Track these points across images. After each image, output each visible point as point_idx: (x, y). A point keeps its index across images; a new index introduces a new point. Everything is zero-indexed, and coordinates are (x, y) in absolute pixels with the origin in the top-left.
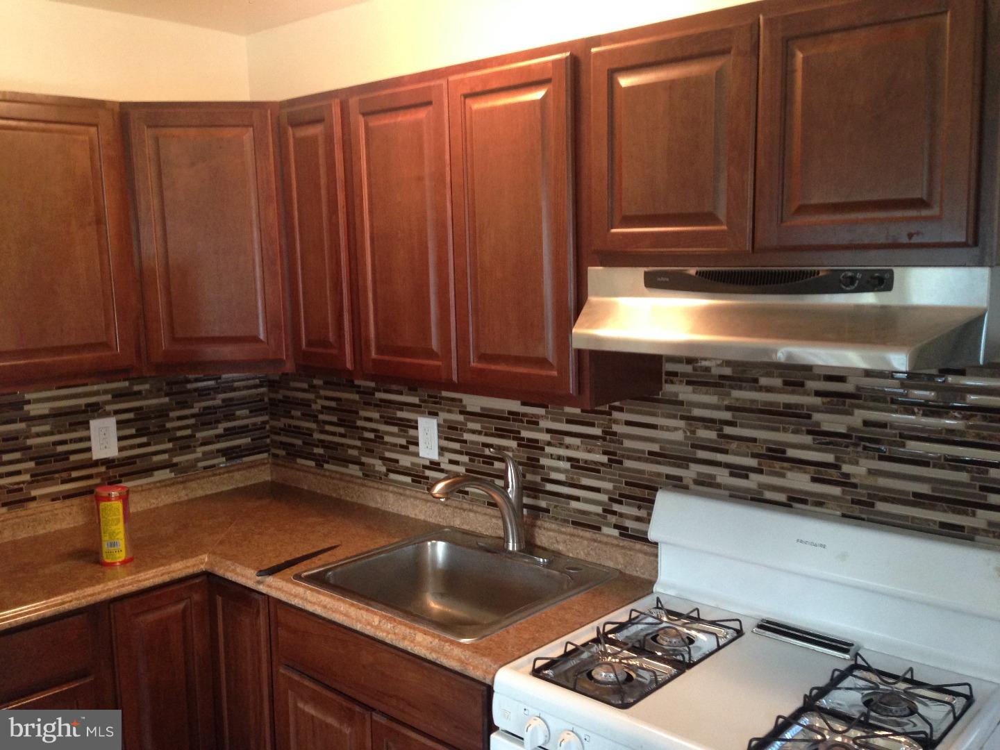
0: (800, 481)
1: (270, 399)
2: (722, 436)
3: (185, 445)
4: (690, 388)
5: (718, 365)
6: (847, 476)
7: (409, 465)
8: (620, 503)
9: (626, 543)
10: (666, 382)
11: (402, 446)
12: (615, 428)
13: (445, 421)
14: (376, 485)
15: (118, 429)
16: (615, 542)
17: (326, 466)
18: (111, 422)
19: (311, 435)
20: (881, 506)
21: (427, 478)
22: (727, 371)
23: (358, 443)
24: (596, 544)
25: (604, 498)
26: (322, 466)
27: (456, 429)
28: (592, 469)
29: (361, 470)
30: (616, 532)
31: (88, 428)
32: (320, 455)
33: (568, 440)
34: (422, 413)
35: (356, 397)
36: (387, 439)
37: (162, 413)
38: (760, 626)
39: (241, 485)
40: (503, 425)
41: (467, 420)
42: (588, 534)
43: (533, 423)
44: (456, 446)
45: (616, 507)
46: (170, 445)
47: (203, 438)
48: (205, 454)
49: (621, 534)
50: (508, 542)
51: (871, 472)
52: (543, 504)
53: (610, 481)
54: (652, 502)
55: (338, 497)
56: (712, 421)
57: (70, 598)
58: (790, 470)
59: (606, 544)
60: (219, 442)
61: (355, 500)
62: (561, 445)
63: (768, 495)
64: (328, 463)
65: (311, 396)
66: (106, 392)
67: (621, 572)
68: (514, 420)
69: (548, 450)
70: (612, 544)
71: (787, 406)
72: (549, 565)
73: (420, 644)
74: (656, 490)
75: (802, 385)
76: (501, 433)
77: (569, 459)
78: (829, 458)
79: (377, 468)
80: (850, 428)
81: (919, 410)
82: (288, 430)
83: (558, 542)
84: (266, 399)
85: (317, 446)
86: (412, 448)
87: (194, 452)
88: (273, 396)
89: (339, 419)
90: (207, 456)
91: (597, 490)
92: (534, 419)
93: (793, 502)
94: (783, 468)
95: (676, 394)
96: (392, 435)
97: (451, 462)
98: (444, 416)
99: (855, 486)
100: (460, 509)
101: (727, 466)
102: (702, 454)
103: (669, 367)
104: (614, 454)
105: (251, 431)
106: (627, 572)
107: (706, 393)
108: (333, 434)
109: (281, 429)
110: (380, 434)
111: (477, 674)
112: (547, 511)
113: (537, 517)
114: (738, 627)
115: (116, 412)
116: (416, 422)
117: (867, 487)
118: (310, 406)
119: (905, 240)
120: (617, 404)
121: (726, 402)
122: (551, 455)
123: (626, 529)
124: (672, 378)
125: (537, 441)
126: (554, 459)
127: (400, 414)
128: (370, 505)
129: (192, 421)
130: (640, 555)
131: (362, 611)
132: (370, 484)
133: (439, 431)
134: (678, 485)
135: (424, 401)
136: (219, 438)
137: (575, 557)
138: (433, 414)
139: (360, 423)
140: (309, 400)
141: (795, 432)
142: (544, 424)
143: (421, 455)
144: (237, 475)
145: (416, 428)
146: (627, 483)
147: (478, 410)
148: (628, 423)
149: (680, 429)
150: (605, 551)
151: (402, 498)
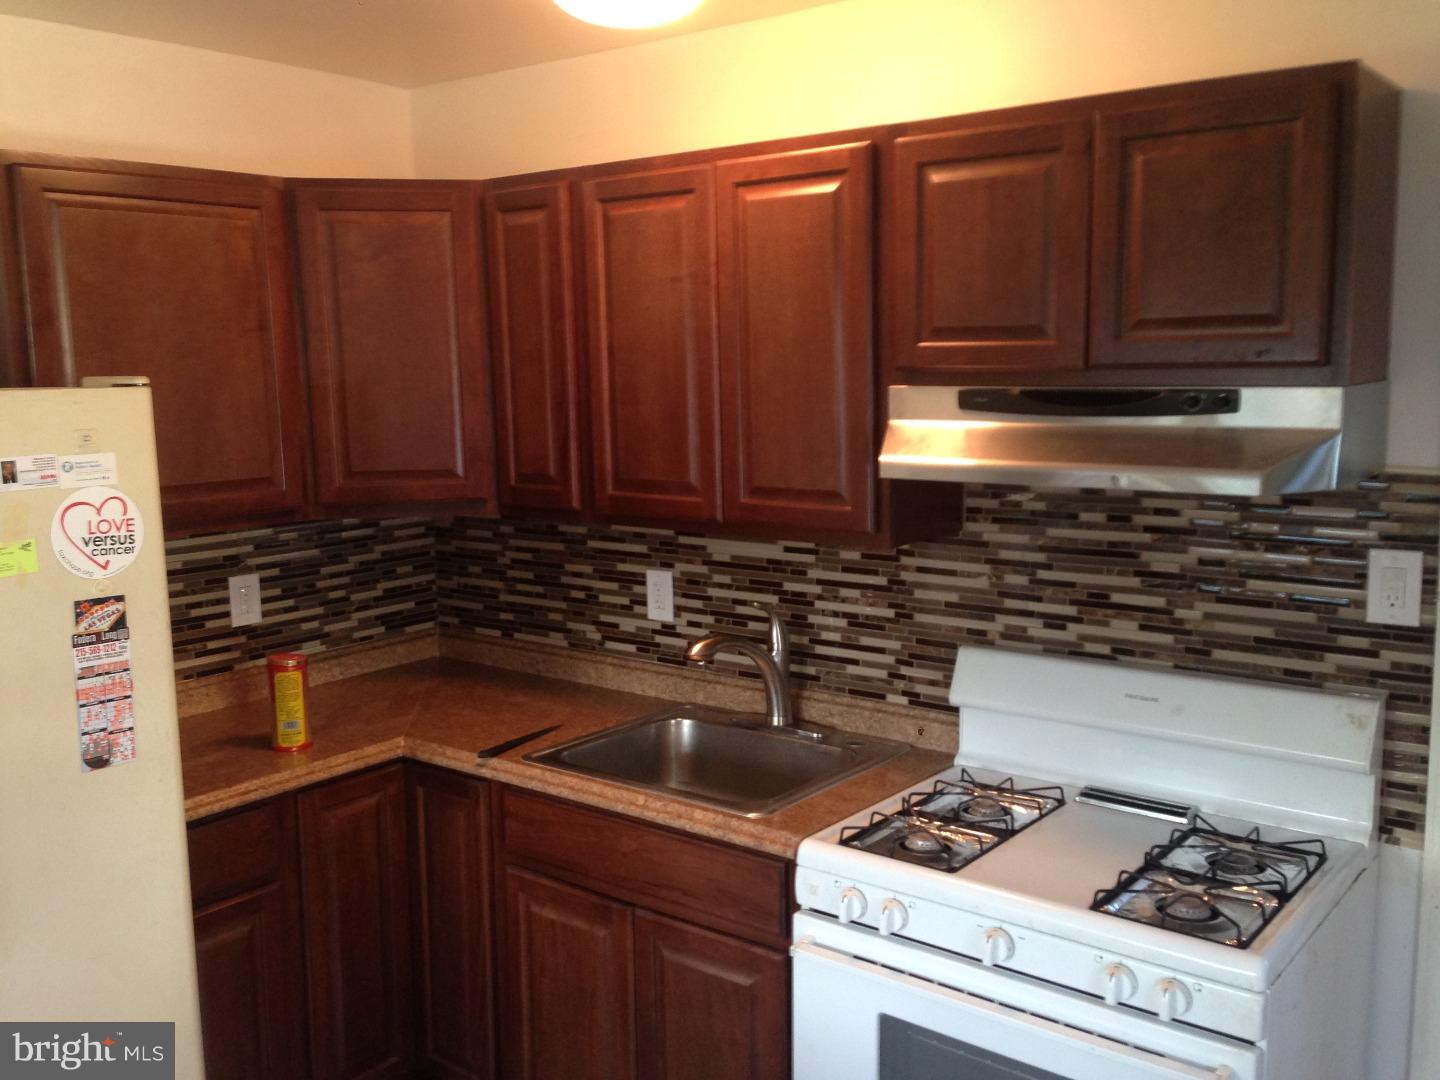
0: (1125, 629)
1: (437, 552)
2: (1034, 581)
3: (338, 610)
4: (996, 527)
5: (1031, 500)
6: (1180, 621)
7: (633, 630)
8: (910, 664)
9: (918, 711)
10: (968, 520)
11: (623, 607)
12: (904, 576)
13: (683, 573)
14: (588, 657)
15: (263, 588)
16: (904, 711)
17: (517, 635)
18: (253, 579)
19: (496, 597)
20: (1219, 654)
21: (658, 645)
22: (1041, 506)
23: (563, 605)
24: (880, 715)
25: (890, 659)
26: (512, 636)
27: (697, 583)
28: (875, 626)
29: (566, 638)
30: (904, 700)
31: (226, 588)
32: (508, 621)
33: (844, 592)
34: (652, 565)
35: (560, 547)
36: (603, 598)
37: (312, 568)
38: (1084, 794)
39: (405, 661)
40: (762, 575)
41: (712, 572)
42: (869, 703)
43: (799, 573)
44: (698, 604)
45: (904, 670)
46: (319, 611)
47: (360, 602)
48: (361, 621)
49: (911, 702)
50: (772, 716)
51: (1208, 616)
52: (811, 670)
53: (898, 639)
54: (952, 662)
55: (536, 673)
56: (1025, 564)
57: (255, 787)
58: (1115, 617)
59: (893, 714)
60: (377, 607)
61: (560, 675)
62: (836, 598)
63: (1089, 647)
64: (520, 631)
65: (495, 547)
66: (246, 542)
67: (912, 746)
68: (775, 570)
69: (819, 604)
70: (900, 714)
71: (1112, 544)
72: (823, 741)
73: (700, 822)
74: (954, 647)
75: (1128, 519)
76: (757, 586)
77: (845, 615)
78: (1159, 602)
79: (589, 635)
80: (1182, 568)
81: (1261, 545)
82: (464, 591)
83: (831, 715)
84: (433, 553)
85: (505, 611)
86: (638, 609)
87: (348, 619)
88: (441, 547)
89: (536, 576)
90: (364, 624)
91: (881, 651)
92: (800, 568)
93: (1119, 653)
94: (1106, 616)
95: (980, 534)
96: (610, 594)
97: (691, 624)
98: (681, 567)
99: (1188, 633)
100: (704, 681)
101: (1041, 615)
102: (1010, 603)
103: (970, 502)
104: (902, 606)
105: (416, 592)
106: (920, 746)
107: (1016, 532)
108: (528, 594)
109: (453, 591)
110: (593, 593)
111: (774, 849)
112: (816, 678)
113: (802, 687)
114: (1059, 796)
115: (260, 567)
116: (644, 576)
117: (1200, 634)
118: (495, 560)
119: (1251, 358)
120: (905, 547)
121: (1040, 542)
122: (823, 611)
123: (917, 695)
124: (974, 515)
125: (803, 595)
126: (827, 615)
127: (621, 567)
128: (580, 681)
129: (346, 580)
130: (936, 725)
131: (621, 791)
132: (581, 655)
133: (675, 587)
134: (980, 639)
135: (656, 550)
136: (377, 601)
137: (854, 731)
138: (667, 565)
139: (565, 580)
140: (495, 553)
141: (1120, 574)
142: (813, 574)
143: (650, 617)
144: (400, 649)
145: (643, 583)
146: (919, 641)
147: (726, 559)
148: (921, 570)
149: (984, 574)
150: (892, 723)
151: (625, 671)
